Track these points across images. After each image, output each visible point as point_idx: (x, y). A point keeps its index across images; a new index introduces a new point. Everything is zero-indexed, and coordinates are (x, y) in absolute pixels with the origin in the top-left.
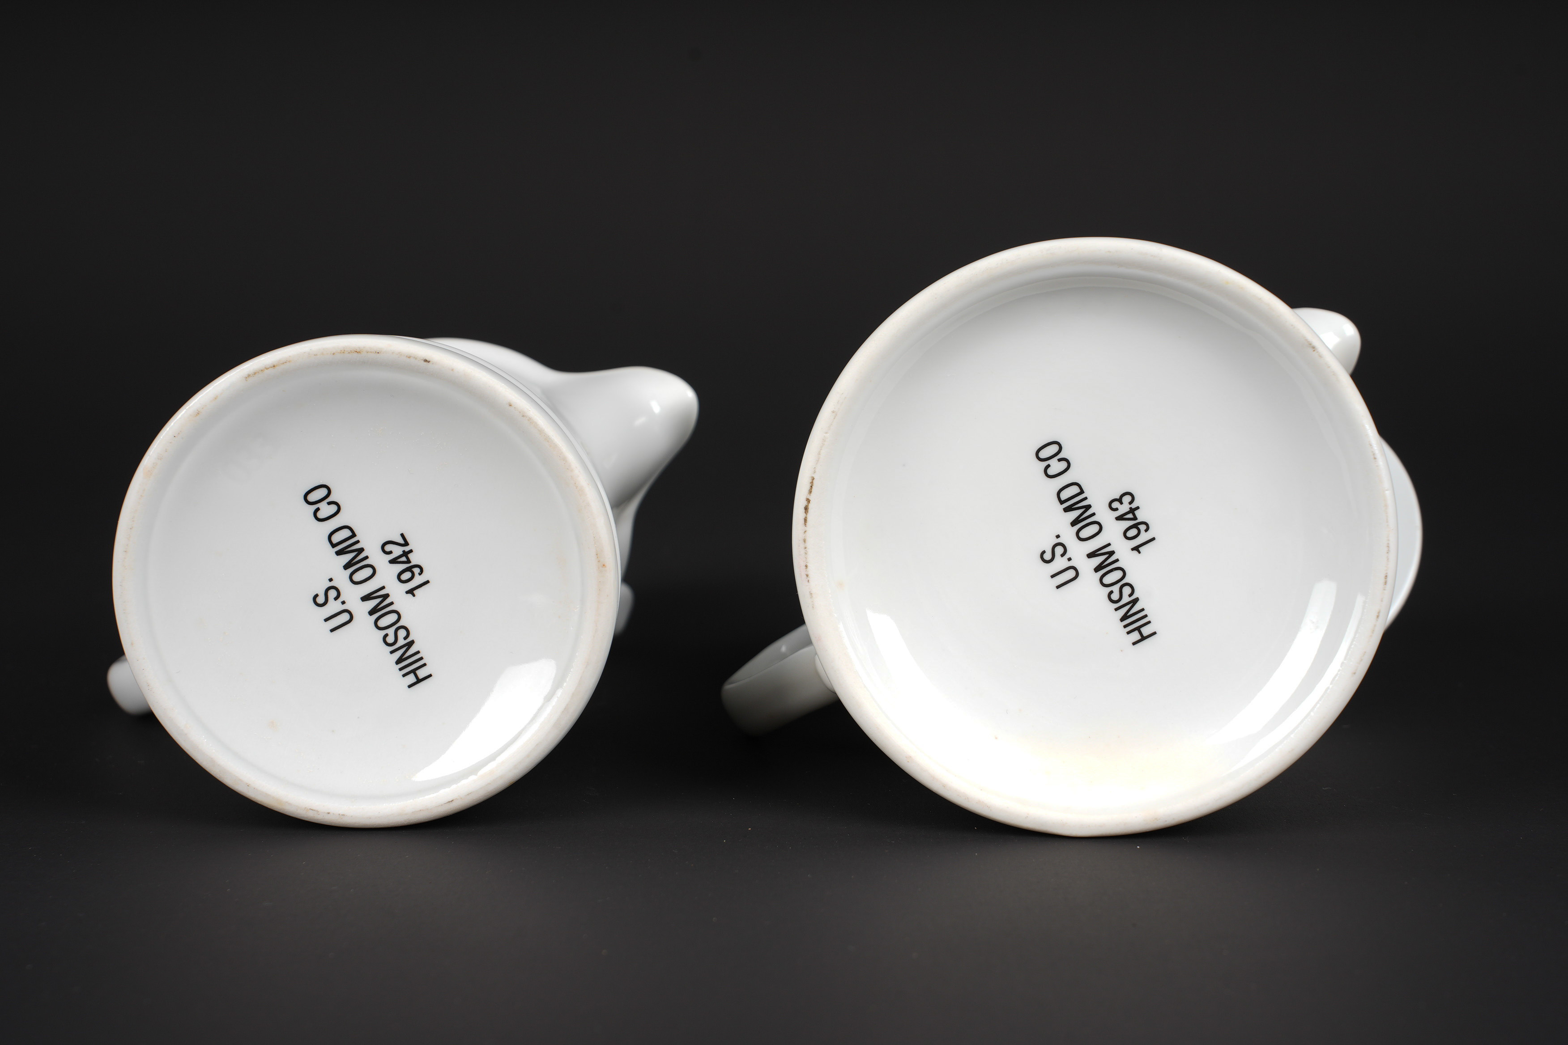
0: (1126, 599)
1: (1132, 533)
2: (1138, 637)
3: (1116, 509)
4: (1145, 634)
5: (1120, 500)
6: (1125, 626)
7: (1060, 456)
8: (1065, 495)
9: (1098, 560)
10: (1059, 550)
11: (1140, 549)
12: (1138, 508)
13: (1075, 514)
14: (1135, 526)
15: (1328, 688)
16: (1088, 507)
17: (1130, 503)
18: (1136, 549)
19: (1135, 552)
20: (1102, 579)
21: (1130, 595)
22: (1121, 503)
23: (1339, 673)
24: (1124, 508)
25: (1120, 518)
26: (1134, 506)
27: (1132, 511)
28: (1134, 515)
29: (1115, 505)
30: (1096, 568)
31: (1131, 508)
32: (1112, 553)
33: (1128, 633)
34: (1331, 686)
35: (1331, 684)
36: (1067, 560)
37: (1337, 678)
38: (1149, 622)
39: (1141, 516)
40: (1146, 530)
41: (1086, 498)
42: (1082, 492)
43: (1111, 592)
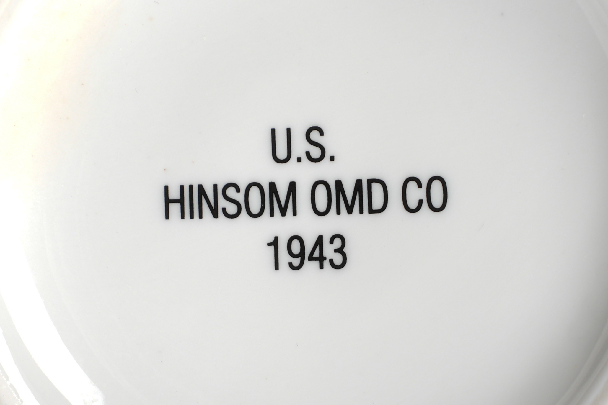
0: (222, 203)
1: (296, 247)
2: (172, 196)
3: (331, 242)
4: (172, 206)
5: (340, 251)
6: (191, 187)
7: (425, 204)
8: (377, 189)
9: (283, 192)
10: (316, 152)
11: (272, 248)
12: (321, 267)
13: (349, 190)
14: (302, 255)
15: (8, 379)
16: (350, 210)
17: (331, 261)
18: (275, 243)
19: (272, 240)
20: (258, 187)
21: (224, 210)
22: (336, 251)
23: (19, 400)
24: (329, 251)
25: (320, 241)
26: (326, 263)
27: (321, 259)
28: (316, 259)
29: (338, 243)
30: (275, 185)
31: (325, 259)
32: (283, 212)
33: (182, 187)
34: (8, 383)
35: (11, 386)
36: (299, 156)
37: (15, 395)
38: (183, 217)
39: (311, 266)
40: (291, 265)
41: (361, 212)
42: (371, 211)
43: (238, 190)
